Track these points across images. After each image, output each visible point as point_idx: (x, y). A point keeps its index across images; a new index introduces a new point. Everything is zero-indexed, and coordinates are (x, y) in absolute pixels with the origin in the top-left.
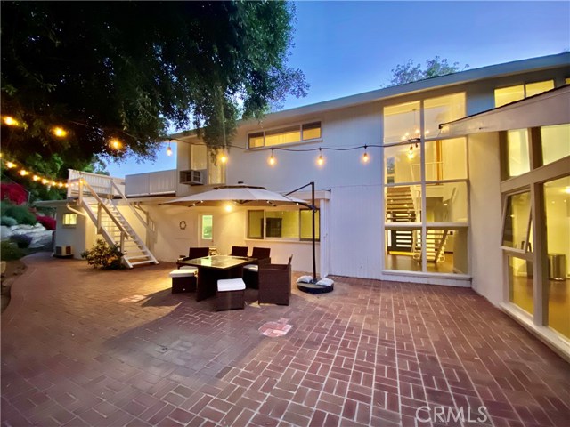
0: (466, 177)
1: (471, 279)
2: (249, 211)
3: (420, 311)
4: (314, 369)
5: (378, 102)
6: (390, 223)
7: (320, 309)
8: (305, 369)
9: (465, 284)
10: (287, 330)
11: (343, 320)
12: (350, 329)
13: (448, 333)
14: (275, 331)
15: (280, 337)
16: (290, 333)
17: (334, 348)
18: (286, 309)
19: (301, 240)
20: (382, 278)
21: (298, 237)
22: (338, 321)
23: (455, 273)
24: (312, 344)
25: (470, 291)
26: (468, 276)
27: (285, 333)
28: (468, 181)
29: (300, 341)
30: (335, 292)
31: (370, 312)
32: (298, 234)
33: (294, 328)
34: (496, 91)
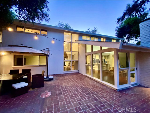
0: (78, 51)
1: (78, 71)
2: (15, 55)
3: (75, 79)
4: (66, 100)
5: (64, 31)
6: (64, 60)
7: (54, 85)
8: (64, 101)
9: (78, 72)
10: (50, 93)
11: (62, 85)
12: (66, 87)
13: (82, 82)
14: (46, 95)
15: (49, 96)
16: (51, 94)
17: (66, 93)
18: (44, 88)
19: (39, 65)
20: (63, 73)
21: (38, 64)
22: (61, 86)
23: (75, 70)
24: (60, 94)
25: (79, 73)
26: (78, 70)
27: (50, 95)
28: (78, 52)
29: (57, 95)
30: (54, 79)
31: (66, 82)
32: (38, 63)
33: (51, 92)
34: (83, 36)
